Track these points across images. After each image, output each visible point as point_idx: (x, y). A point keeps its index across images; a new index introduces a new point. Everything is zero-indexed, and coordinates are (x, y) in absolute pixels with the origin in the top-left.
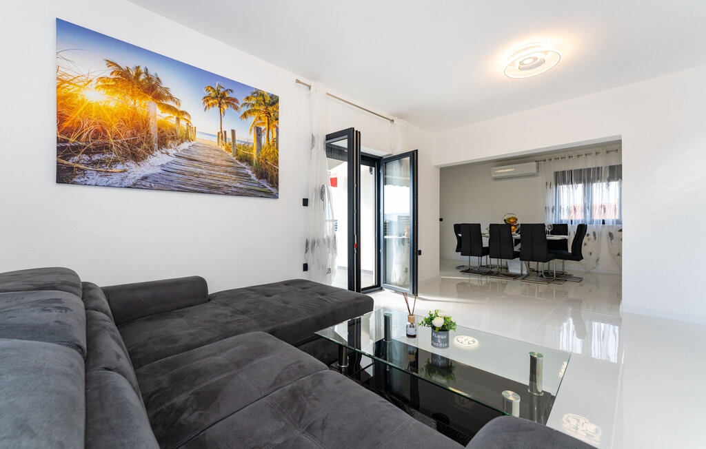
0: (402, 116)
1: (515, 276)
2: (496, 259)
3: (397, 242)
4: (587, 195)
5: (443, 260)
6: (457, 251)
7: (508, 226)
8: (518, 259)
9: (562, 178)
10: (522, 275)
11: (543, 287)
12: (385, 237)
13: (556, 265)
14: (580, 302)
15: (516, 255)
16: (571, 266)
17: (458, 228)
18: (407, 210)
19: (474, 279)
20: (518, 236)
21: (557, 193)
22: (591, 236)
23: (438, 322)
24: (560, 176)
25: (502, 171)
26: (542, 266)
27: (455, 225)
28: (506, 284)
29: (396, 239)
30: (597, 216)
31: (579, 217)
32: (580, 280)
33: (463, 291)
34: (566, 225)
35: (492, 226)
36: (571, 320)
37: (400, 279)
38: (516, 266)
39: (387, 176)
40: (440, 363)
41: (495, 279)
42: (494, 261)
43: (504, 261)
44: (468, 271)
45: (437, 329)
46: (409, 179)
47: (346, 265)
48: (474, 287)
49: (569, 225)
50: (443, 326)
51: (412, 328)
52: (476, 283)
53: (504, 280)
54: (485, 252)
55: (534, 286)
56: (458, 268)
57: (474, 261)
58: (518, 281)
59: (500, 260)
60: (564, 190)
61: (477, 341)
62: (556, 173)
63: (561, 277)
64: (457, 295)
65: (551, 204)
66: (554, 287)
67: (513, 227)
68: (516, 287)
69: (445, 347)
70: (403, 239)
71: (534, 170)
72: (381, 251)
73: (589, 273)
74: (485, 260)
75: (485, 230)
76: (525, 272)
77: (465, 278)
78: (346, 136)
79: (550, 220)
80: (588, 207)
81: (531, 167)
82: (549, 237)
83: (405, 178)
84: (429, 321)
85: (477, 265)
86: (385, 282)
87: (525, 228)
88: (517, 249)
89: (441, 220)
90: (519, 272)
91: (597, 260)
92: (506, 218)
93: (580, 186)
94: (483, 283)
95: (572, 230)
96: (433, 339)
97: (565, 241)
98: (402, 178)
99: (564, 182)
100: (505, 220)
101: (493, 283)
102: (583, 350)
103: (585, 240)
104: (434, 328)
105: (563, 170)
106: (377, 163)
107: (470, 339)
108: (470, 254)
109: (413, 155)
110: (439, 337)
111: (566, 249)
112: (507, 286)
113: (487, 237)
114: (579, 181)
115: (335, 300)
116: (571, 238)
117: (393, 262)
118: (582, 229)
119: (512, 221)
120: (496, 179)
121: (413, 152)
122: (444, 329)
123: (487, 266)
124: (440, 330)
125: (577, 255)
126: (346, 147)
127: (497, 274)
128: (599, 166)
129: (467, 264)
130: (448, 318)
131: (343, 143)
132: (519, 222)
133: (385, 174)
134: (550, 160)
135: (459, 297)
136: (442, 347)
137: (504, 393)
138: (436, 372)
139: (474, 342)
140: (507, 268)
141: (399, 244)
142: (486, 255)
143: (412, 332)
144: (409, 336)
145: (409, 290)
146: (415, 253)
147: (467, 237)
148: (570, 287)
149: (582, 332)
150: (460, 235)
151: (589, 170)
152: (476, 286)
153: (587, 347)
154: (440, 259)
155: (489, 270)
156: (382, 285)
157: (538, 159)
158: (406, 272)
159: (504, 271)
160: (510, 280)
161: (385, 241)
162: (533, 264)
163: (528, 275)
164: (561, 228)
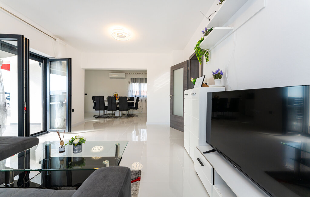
0: (62, 39)
1: (117, 117)
2: (110, 111)
3: (58, 106)
4: (140, 87)
5: (86, 114)
6: (93, 109)
7: (115, 97)
8: (118, 110)
9: (133, 80)
10: (120, 116)
11: (126, 120)
12: (50, 103)
13: (131, 111)
14: (137, 123)
15: (117, 109)
16: (135, 112)
17: (94, 98)
18: (65, 89)
19: (101, 120)
20: (118, 101)
21: (131, 86)
22: (141, 101)
23: (76, 142)
24: (132, 79)
25: (114, 75)
26: (126, 112)
27: (93, 97)
28: (114, 121)
29: (58, 104)
30: (142, 95)
31: (138, 95)
32: (137, 116)
33: (96, 126)
34: (134, 97)
35: (109, 98)
36: (135, 130)
37: (60, 125)
38: (118, 113)
39: (52, 69)
40: (77, 160)
41: (110, 119)
42: (110, 112)
43: (113, 112)
44: (99, 117)
45: (76, 145)
46: (66, 72)
47: (17, 122)
48: (101, 124)
49: (135, 97)
50: (79, 142)
51: (62, 148)
52: (102, 122)
53: (113, 119)
54: (106, 108)
55: (124, 120)
56: (94, 116)
57: (101, 112)
58: (118, 119)
59: (112, 111)
60: (133, 84)
61: (102, 147)
62: (131, 78)
63: (132, 116)
64: (93, 128)
65: (129, 90)
66: (130, 119)
67: (117, 98)
68: (117, 121)
69: (80, 152)
70: (63, 104)
71: (124, 77)
72: (48, 111)
73: (140, 113)
74: (106, 112)
75: (106, 99)
76: (121, 115)
77: (97, 120)
78: (17, 39)
79: (129, 95)
80: (140, 91)
81: (123, 75)
82: (129, 102)
83: (64, 72)
84: (72, 142)
85: (102, 114)
86: (50, 128)
87: (121, 98)
88: (118, 106)
89: (86, 94)
90: (119, 115)
91: (142, 109)
92: (114, 94)
93: (138, 84)
94: (105, 122)
95: (135, 99)
96: (74, 150)
97: (133, 103)
98: (62, 71)
99: (133, 82)
100: (114, 95)
101: (109, 121)
102: (138, 139)
103: (139, 103)
104: (74, 144)
105: (133, 78)
106: (44, 61)
107: (99, 147)
108: (100, 110)
109: (69, 61)
110: (77, 148)
111: (134, 106)
112: (115, 121)
113: (107, 102)
114: (138, 82)
115: (4, 144)
116: (135, 102)
117: (56, 116)
118: (138, 98)
119: (116, 95)
120: (111, 78)
121: (69, 59)
122: (80, 144)
123: (107, 114)
124: (77, 145)
125: (136, 108)
126: (17, 46)
127: (111, 117)
128: (143, 78)
129: (98, 114)
130: (82, 138)
131: (15, 43)
132: (119, 96)
133: (50, 67)
134: (129, 73)
135: (94, 129)
136: (79, 152)
137: (103, 162)
138: (75, 165)
139: (101, 148)
140: (114, 114)
141: (60, 106)
142: (106, 109)
143: (62, 150)
144: (60, 152)
145: (66, 130)
146: (70, 111)
147: (98, 103)
148: (135, 119)
149: (138, 134)
150: (95, 101)
151: (140, 79)
152: (102, 123)
153: (139, 138)
154: (85, 113)
155: (107, 116)
156: (48, 130)
157: (126, 72)
158: (65, 121)
159: (113, 116)
160: (115, 119)
161: (50, 106)
162: (124, 112)
163: (122, 116)
164: (132, 98)
